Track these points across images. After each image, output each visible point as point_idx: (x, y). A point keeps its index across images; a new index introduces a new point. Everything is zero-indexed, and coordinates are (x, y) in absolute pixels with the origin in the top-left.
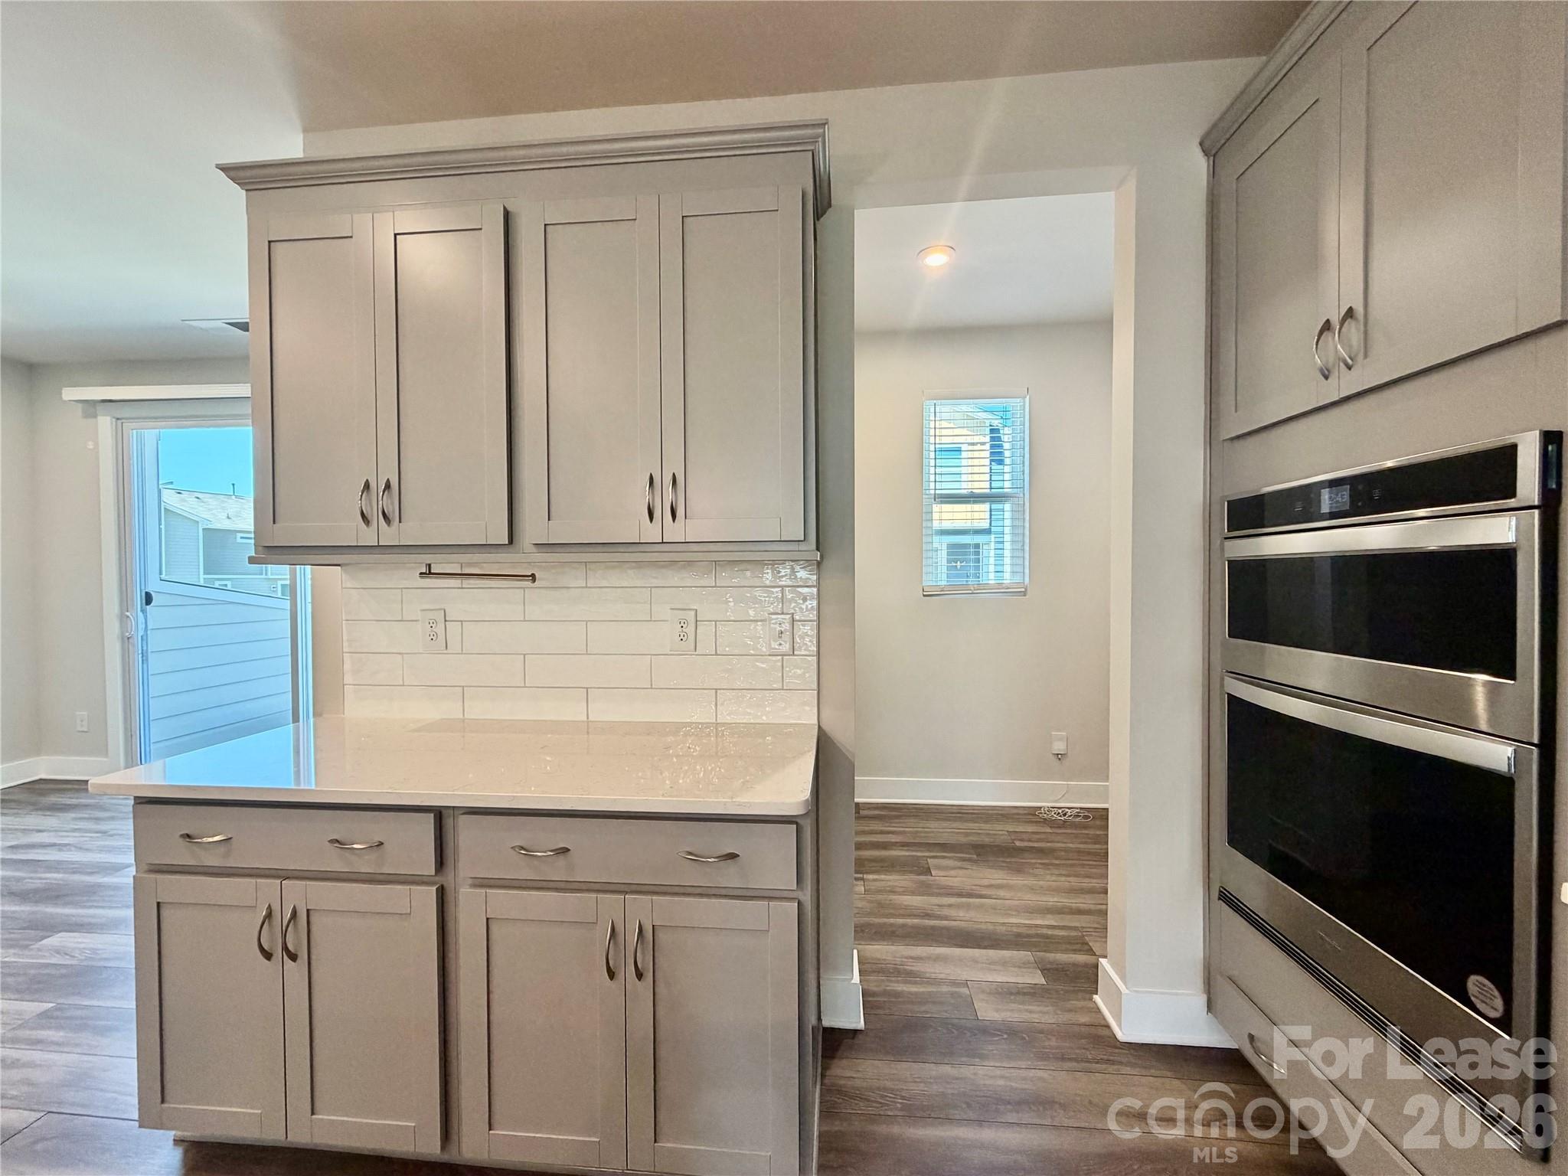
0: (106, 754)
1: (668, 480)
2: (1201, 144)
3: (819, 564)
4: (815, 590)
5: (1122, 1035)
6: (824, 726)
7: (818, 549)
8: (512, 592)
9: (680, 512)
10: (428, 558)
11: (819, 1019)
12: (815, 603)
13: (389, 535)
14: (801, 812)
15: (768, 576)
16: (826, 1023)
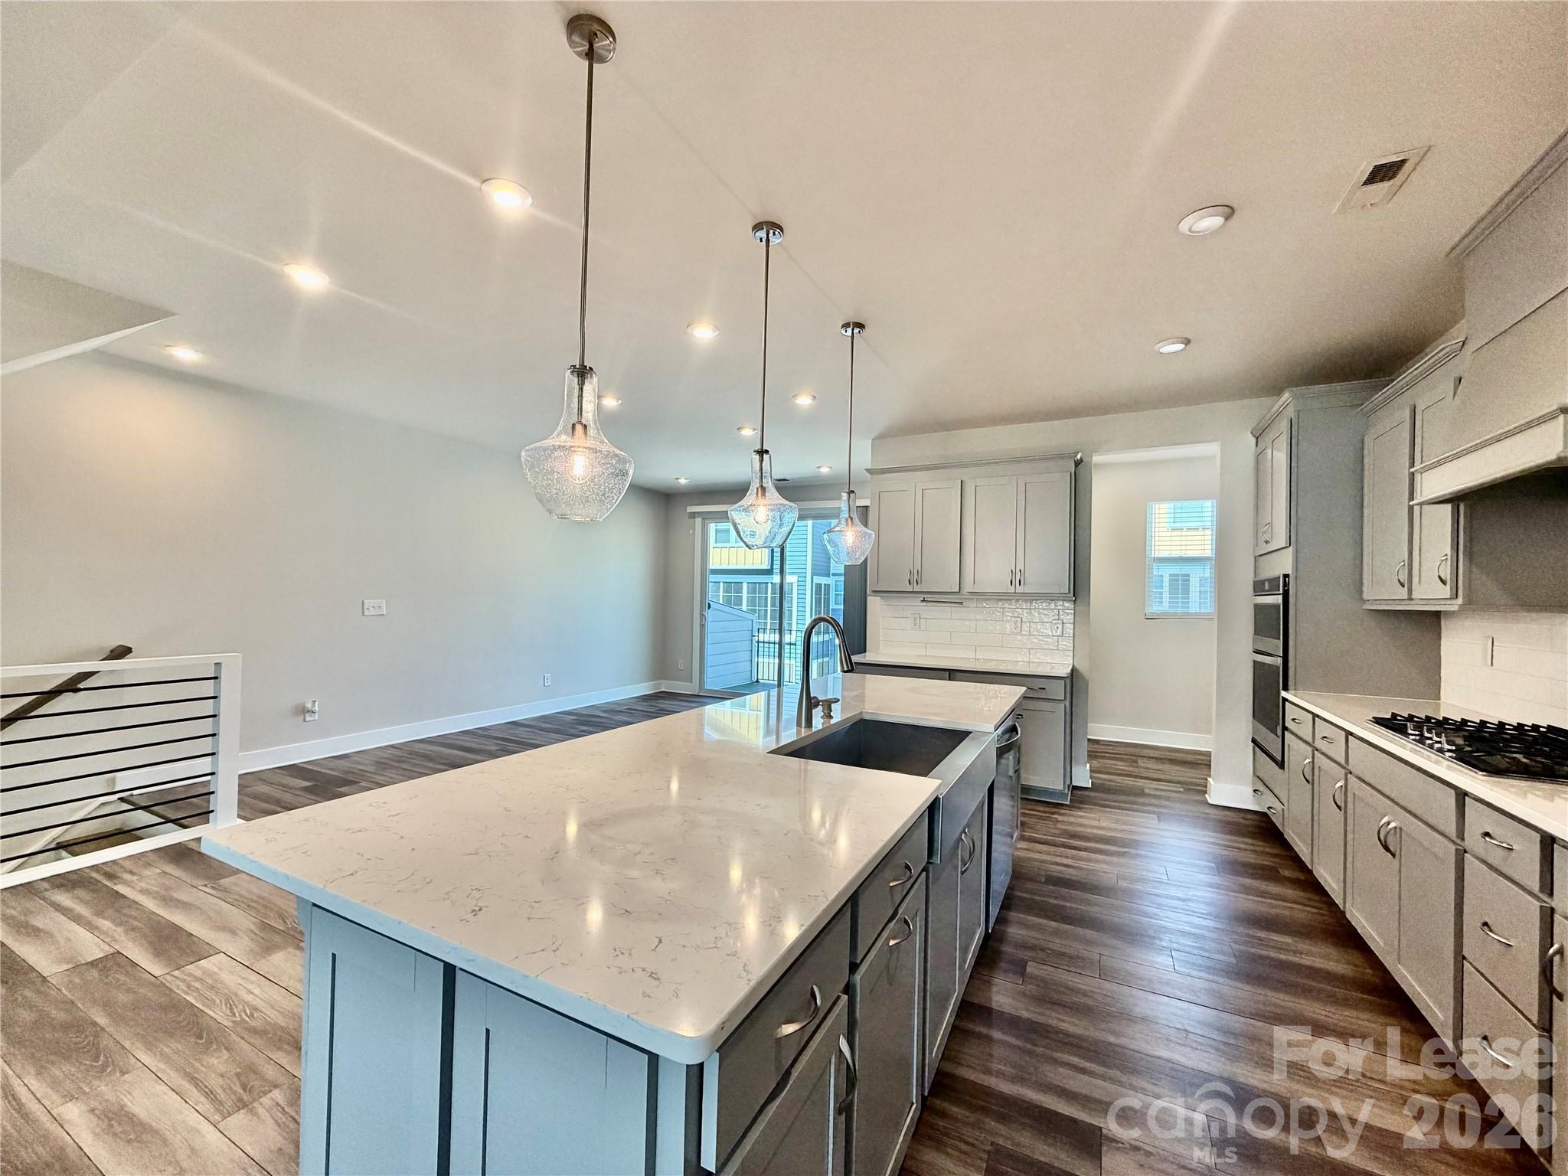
0: (691, 682)
1: (1018, 571)
2: (1251, 433)
3: (1075, 601)
4: (1073, 611)
5: (1210, 802)
6: (1075, 665)
7: (1074, 596)
8: (956, 608)
9: (1022, 582)
10: (924, 596)
11: (1071, 782)
12: (1073, 616)
13: (917, 588)
14: (1066, 676)
15: (1053, 606)
16: (1074, 784)
